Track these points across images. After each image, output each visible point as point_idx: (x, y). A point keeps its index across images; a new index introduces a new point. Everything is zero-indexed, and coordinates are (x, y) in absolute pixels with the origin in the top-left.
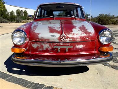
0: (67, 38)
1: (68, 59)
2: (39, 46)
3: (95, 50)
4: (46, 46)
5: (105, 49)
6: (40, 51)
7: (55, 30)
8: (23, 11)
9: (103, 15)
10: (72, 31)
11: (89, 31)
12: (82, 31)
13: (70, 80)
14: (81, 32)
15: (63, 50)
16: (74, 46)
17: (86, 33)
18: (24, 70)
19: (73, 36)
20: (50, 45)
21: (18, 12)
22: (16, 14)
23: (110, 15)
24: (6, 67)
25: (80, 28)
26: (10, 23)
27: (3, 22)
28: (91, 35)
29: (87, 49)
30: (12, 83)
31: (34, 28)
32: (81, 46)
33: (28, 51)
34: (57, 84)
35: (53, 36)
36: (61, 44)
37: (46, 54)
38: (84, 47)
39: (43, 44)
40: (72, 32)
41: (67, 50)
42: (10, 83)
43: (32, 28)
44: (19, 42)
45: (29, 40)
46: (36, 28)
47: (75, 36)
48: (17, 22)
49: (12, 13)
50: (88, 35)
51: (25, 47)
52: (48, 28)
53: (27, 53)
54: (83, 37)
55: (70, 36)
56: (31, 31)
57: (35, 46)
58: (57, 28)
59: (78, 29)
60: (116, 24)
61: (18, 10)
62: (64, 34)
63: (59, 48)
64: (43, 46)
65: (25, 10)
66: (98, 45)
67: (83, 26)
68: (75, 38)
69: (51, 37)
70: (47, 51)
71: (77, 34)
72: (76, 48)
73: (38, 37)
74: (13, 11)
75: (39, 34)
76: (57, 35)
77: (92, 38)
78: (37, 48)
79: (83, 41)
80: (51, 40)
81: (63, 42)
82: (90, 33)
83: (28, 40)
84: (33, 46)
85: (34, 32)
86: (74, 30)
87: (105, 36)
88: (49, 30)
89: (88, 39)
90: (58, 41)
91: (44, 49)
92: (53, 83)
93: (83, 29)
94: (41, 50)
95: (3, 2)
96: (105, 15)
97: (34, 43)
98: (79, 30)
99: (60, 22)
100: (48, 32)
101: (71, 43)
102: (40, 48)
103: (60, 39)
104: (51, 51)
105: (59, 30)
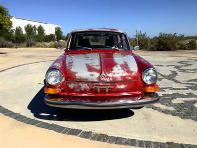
0: (107, 77)
1: (109, 101)
2: (76, 86)
3: (139, 91)
4: (84, 86)
5: (150, 90)
6: (77, 92)
7: (94, 68)
8: (37, 27)
9: (166, 35)
10: (112, 70)
11: (131, 69)
12: (123, 69)
13: (111, 125)
14: (122, 71)
15: (103, 91)
16: (115, 86)
17: (127, 72)
18: (56, 116)
19: (114, 76)
20: (88, 85)
21: (29, 29)
22: (24, 32)
23: (176, 35)
24: (32, 112)
25: (122, 66)
26: (16, 48)
27: (5, 46)
28: (133, 74)
29: (129, 89)
30: (44, 129)
31: (69, 66)
32: (122, 87)
33: (63, 91)
34: (96, 129)
35: (92, 75)
36: (101, 84)
37: (84, 95)
38: (125, 88)
39: (81, 84)
40: (113, 72)
41: (107, 91)
42: (42, 129)
43: (67, 65)
44: (54, 82)
45: (65, 79)
46: (72, 65)
47: (116, 76)
48: (28, 46)
49: (19, 30)
50: (130, 74)
51: (60, 88)
52: (86, 66)
53: (62, 94)
54: (124, 77)
55: (110, 75)
56: (67, 69)
57: (71, 86)
58: (97, 66)
59: (119, 67)
60: (187, 50)
61: (28, 25)
62: (103, 74)
63: (99, 88)
64: (80, 86)
65: (40, 26)
66: (142, 86)
67: (125, 62)
68: (115, 78)
69: (89, 76)
70: (85, 91)
71: (118, 73)
72: (118, 89)
73: (76, 76)
74: (19, 27)
75: (76, 73)
76: (97, 75)
77: (134, 77)
78: (74, 88)
79: (124, 80)
80: (90, 80)
81: (103, 82)
82: (132, 72)
83: (63, 80)
84: (69, 86)
85: (71, 71)
86: (114, 68)
87: (148, 75)
88: (86, 68)
89: (129, 78)
90: (97, 81)
91: (82, 90)
92: (91, 128)
93: (125, 66)
94: (78, 90)
95: (10, 16)
96: (169, 35)
97: (70, 84)
98: (121, 68)
99: (99, 57)
100: (87, 70)
101: (111, 83)
102: (77, 88)
103: (99, 78)
104: (89, 92)
105: (99, 68)
